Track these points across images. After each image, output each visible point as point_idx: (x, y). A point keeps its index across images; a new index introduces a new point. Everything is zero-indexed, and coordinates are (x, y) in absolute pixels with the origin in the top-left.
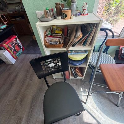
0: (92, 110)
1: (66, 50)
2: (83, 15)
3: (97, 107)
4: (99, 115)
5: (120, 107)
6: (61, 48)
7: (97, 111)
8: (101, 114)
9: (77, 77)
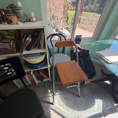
0: (59, 109)
1: (20, 54)
2: (32, 22)
3: (64, 104)
4: (65, 111)
5: (81, 97)
6: (15, 53)
7: (64, 107)
8: (67, 109)
9: (44, 80)
